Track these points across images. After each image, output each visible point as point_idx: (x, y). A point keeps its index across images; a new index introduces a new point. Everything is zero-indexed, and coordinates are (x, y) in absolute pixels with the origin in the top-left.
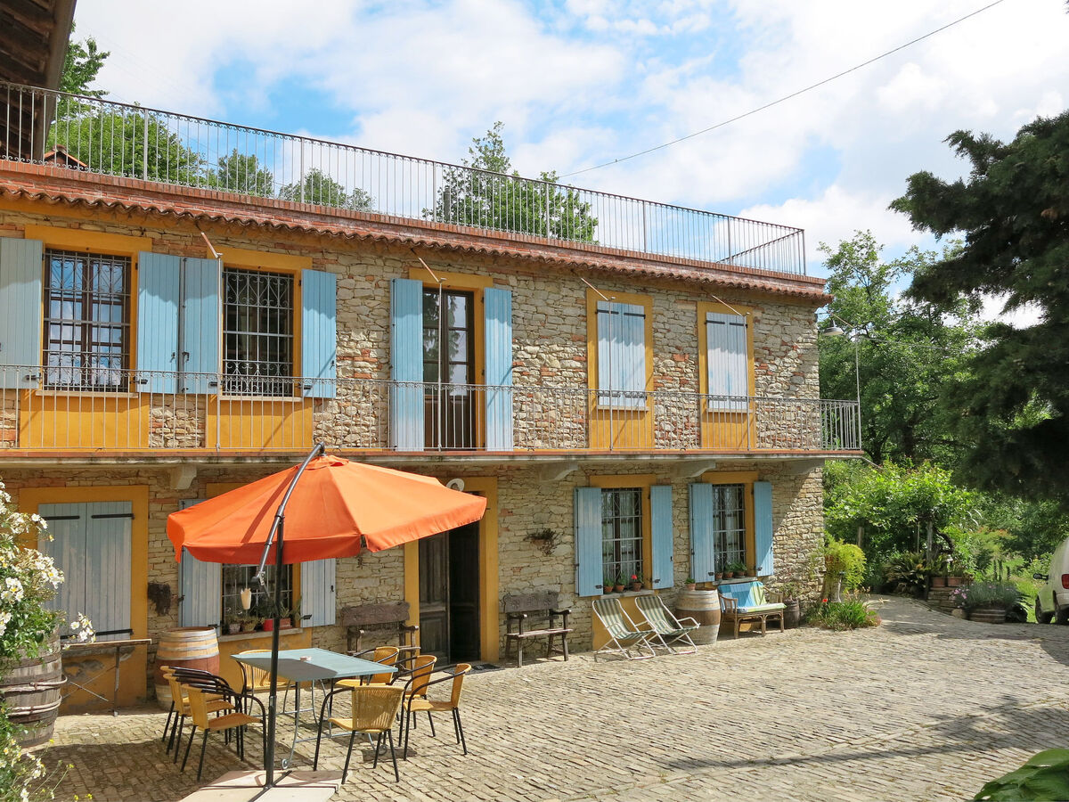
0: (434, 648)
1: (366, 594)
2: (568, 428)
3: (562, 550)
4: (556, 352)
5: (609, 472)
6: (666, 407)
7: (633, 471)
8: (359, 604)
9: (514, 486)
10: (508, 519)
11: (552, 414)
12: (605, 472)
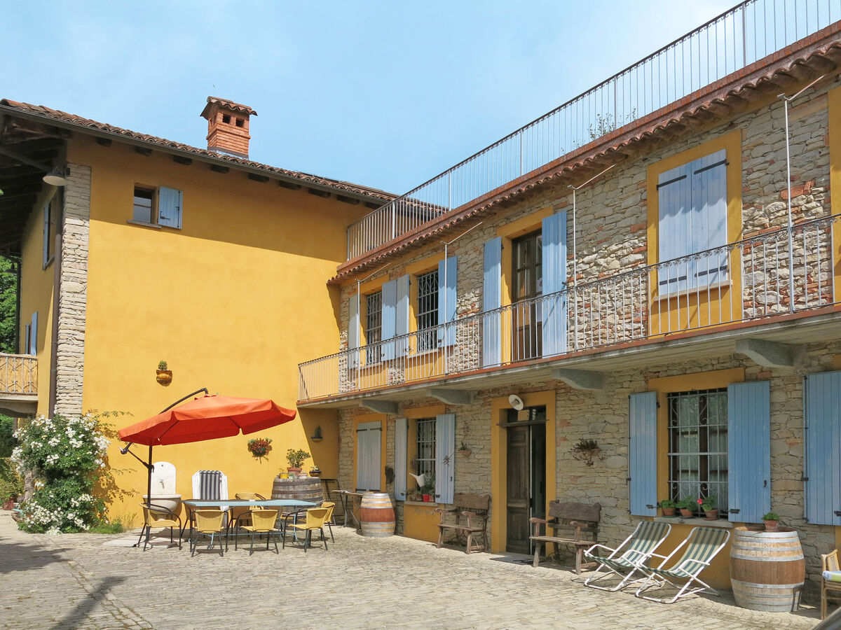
0: (520, 538)
1: (472, 485)
2: (627, 330)
3: (616, 462)
4: (613, 252)
5: (675, 372)
6: (769, 271)
7: (710, 367)
8: (467, 492)
9: (572, 398)
10: (565, 429)
11: (609, 319)
12: (671, 373)
